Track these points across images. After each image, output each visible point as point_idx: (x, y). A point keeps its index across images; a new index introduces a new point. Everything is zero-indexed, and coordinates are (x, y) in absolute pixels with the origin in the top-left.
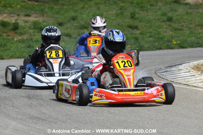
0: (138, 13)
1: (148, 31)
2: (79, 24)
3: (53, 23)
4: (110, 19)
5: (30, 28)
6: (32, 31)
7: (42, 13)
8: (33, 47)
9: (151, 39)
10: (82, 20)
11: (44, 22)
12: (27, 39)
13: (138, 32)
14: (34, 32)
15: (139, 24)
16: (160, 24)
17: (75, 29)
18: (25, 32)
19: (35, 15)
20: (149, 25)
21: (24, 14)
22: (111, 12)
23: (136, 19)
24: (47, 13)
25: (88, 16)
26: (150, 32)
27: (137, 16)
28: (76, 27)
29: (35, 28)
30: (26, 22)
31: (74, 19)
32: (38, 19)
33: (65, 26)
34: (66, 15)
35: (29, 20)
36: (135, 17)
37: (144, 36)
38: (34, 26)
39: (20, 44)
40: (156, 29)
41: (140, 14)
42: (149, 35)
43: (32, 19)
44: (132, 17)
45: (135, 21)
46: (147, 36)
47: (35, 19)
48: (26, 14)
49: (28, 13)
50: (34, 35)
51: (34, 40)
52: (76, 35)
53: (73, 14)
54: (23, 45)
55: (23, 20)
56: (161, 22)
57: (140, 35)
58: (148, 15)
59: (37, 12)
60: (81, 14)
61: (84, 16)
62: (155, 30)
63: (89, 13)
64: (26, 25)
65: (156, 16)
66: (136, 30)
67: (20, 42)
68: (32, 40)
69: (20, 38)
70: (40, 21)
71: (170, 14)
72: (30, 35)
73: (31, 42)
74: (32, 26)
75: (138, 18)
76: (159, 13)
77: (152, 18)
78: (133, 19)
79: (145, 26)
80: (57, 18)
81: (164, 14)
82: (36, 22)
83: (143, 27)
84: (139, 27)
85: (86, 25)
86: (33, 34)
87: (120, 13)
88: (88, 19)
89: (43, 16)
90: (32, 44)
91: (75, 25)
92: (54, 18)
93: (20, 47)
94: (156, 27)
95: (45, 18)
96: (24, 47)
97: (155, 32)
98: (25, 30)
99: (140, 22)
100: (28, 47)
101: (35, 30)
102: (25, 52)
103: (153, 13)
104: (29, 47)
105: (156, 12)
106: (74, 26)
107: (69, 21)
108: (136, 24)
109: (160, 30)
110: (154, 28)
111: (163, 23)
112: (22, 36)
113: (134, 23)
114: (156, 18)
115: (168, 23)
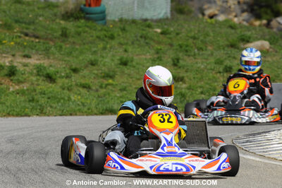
0: (183, 59)
1: (199, 84)
2: (100, 71)
3: (64, 68)
4: (144, 66)
5: (31, 74)
6: (34, 79)
7: (47, 53)
8: (38, 101)
9: (203, 96)
10: (104, 65)
11: (51, 66)
12: (28, 90)
13: (184, 86)
14: (38, 80)
15: (185, 75)
16: (215, 75)
17: (94, 78)
18: (25, 79)
19: (36, 57)
20: (199, 76)
21: (20, 53)
22: (144, 57)
23: (180, 68)
24: (54, 54)
25: (113, 60)
26: (201, 87)
27: (181, 63)
28: (97, 74)
29: (38, 75)
30: (25, 65)
31: (93, 64)
32: (42, 62)
33: (81, 74)
34: (81, 58)
35: (29, 63)
36: (179, 65)
37: (194, 92)
38: (38, 72)
39: (18, 96)
40: (209, 82)
41: (186, 61)
42: (199, 90)
43: (34, 61)
44: (175, 65)
45: (179, 71)
46: (197, 93)
47: (38, 62)
48: (24, 54)
49: (26, 53)
50: (38, 85)
51: (37, 91)
52: (98, 87)
53: (91, 57)
54: (23, 99)
55: (20, 63)
56: (216, 73)
57: (187, 91)
58: (197, 63)
59: (40, 53)
60: (103, 57)
61: (107, 60)
62: (207, 84)
63: (113, 56)
64: (25, 70)
65: (208, 64)
66: (181, 83)
67: (18, 93)
68: (35, 90)
69: (17, 87)
70: (45, 65)
71: (227, 63)
72: (33, 84)
73: (34, 93)
74: (35, 71)
75: (183, 67)
76: (212, 60)
77: (202, 66)
78: (176, 68)
79: (194, 78)
80: (69, 61)
81: (219, 62)
82: (40, 66)
83: (191, 80)
84: (186, 79)
85: (111, 74)
86: (36, 83)
87: (158, 58)
88: (113, 64)
89: (49, 58)
90: (36, 97)
91: (96, 72)
92: (65, 61)
93: (18, 101)
94: (209, 79)
95: (52, 61)
96: (25, 101)
97: (208, 86)
98: (24, 77)
99: (186, 71)
100: (30, 101)
101: (38, 77)
102: (28, 108)
103: (204, 60)
104: (33, 100)
105: (207, 59)
106: (94, 74)
107: (86, 67)
108: (181, 75)
109: (216, 84)
110: (206, 81)
111: (218, 74)
112: (21, 86)
113: (179, 73)
114: (209, 67)
115: (225, 75)
